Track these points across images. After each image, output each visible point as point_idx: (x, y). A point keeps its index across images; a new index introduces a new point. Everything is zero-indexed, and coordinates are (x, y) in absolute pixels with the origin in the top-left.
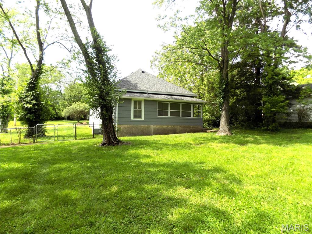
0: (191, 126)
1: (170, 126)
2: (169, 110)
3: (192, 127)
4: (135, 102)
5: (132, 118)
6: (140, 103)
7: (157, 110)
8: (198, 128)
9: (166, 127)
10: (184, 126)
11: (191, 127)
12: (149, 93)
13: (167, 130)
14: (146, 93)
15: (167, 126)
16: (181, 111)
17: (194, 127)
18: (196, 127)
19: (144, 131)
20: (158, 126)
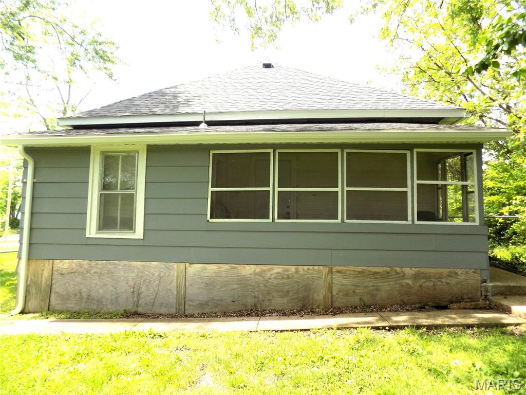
0: (408, 271)
1: (277, 269)
2: (274, 189)
3: (416, 277)
4: (109, 160)
5: (92, 230)
6: (129, 159)
7: (211, 189)
8: (453, 281)
9: (255, 274)
10: (360, 269)
11: (404, 276)
12: (210, 124)
13: (262, 287)
14: (197, 124)
15: (258, 269)
16: (342, 189)
17: (428, 277)
18: (440, 277)
19: (143, 289)
20: (212, 268)
